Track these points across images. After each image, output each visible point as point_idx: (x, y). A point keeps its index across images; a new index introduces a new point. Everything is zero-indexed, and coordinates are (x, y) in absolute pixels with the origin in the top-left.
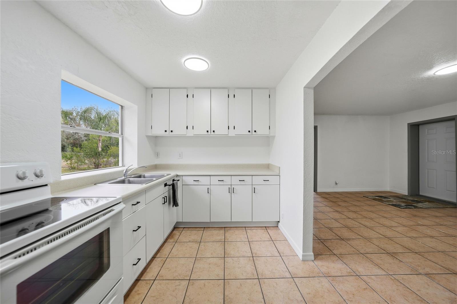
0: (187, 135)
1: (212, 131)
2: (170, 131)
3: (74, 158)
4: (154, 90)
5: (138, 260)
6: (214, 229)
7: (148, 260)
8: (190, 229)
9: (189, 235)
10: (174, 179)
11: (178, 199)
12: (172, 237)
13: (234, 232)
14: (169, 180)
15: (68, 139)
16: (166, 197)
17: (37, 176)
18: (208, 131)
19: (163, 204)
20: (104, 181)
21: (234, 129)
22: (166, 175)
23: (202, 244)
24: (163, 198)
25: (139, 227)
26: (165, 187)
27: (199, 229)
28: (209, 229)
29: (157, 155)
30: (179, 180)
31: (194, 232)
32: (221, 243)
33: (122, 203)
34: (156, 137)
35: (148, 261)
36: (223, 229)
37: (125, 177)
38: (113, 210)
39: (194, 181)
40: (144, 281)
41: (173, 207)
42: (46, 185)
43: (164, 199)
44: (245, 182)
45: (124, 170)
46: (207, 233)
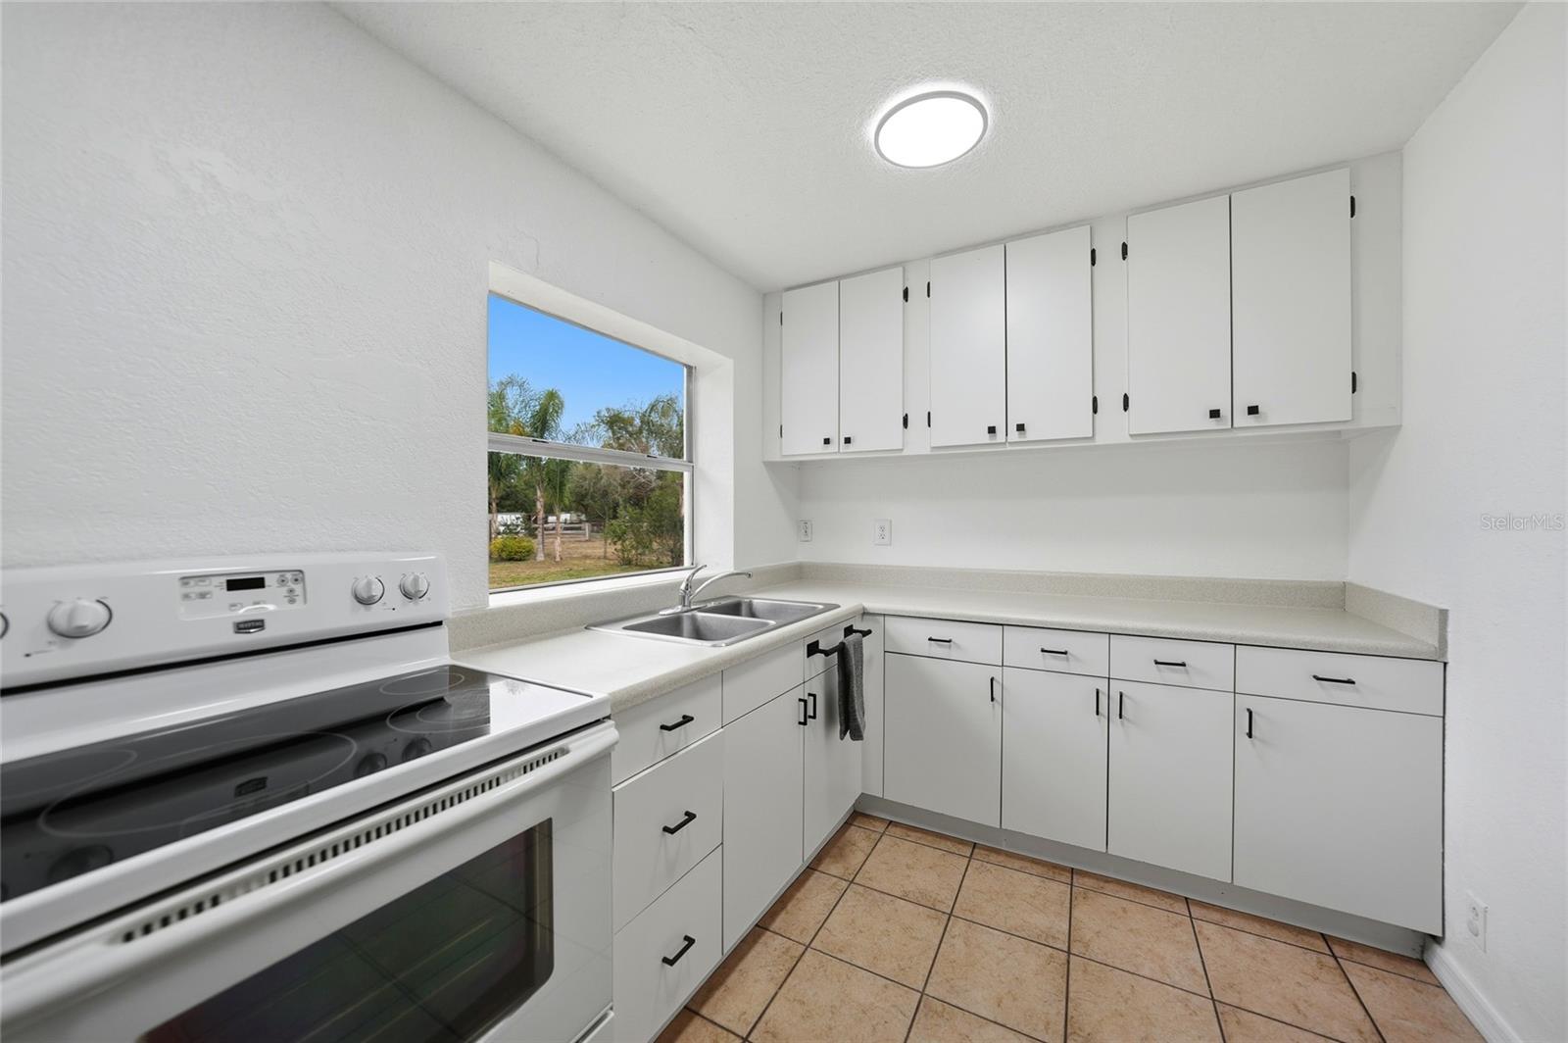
0: (904, 453)
1: (1012, 428)
2: (843, 441)
3: (630, 535)
4: (786, 295)
5: (687, 943)
6: (1017, 864)
7: (731, 943)
8: (914, 835)
9: (908, 867)
10: (852, 626)
11: (863, 708)
12: (841, 856)
13: (1124, 910)
14: (827, 628)
15: (623, 486)
16: (814, 696)
17: (407, 595)
18: (992, 430)
19: (800, 723)
20: (620, 615)
21: (1126, 409)
22: (821, 607)
23: (957, 927)
24: (800, 700)
25: (690, 816)
26: (809, 656)
27: (949, 845)
28: (993, 857)
29: (804, 528)
30: (869, 632)
31: (929, 855)
32: (1051, 956)
33: (610, 722)
34: (801, 467)
35: (729, 946)
36: (1063, 879)
37: (684, 606)
38: (564, 751)
39: (930, 639)
40: (711, 1027)
41: (842, 739)
42: (439, 623)
43: (803, 703)
44: (1187, 672)
45: (681, 583)
46: (986, 880)
